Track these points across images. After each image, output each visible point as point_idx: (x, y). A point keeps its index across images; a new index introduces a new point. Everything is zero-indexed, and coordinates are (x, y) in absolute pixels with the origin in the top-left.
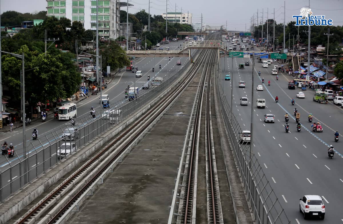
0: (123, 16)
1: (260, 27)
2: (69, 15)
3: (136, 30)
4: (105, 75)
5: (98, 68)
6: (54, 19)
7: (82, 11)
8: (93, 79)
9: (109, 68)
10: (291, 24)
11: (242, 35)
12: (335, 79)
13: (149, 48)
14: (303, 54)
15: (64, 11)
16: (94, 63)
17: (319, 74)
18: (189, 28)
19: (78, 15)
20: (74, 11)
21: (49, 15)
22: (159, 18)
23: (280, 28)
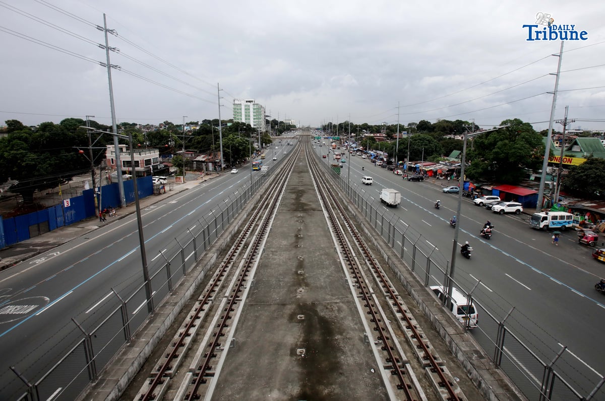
0: (267, 122)
1: (326, 126)
2: (244, 121)
3: (272, 127)
4: (262, 147)
5: (260, 144)
6: (239, 123)
7: (249, 119)
8: (258, 149)
9: (264, 144)
10: (340, 125)
11: (318, 129)
12: (361, 147)
13: (279, 135)
14: (346, 137)
15: (241, 119)
16: (258, 142)
17: (354, 145)
18: (294, 126)
19: (247, 121)
20: (246, 119)
21: (235, 121)
22: (282, 122)
23: (335, 126)
